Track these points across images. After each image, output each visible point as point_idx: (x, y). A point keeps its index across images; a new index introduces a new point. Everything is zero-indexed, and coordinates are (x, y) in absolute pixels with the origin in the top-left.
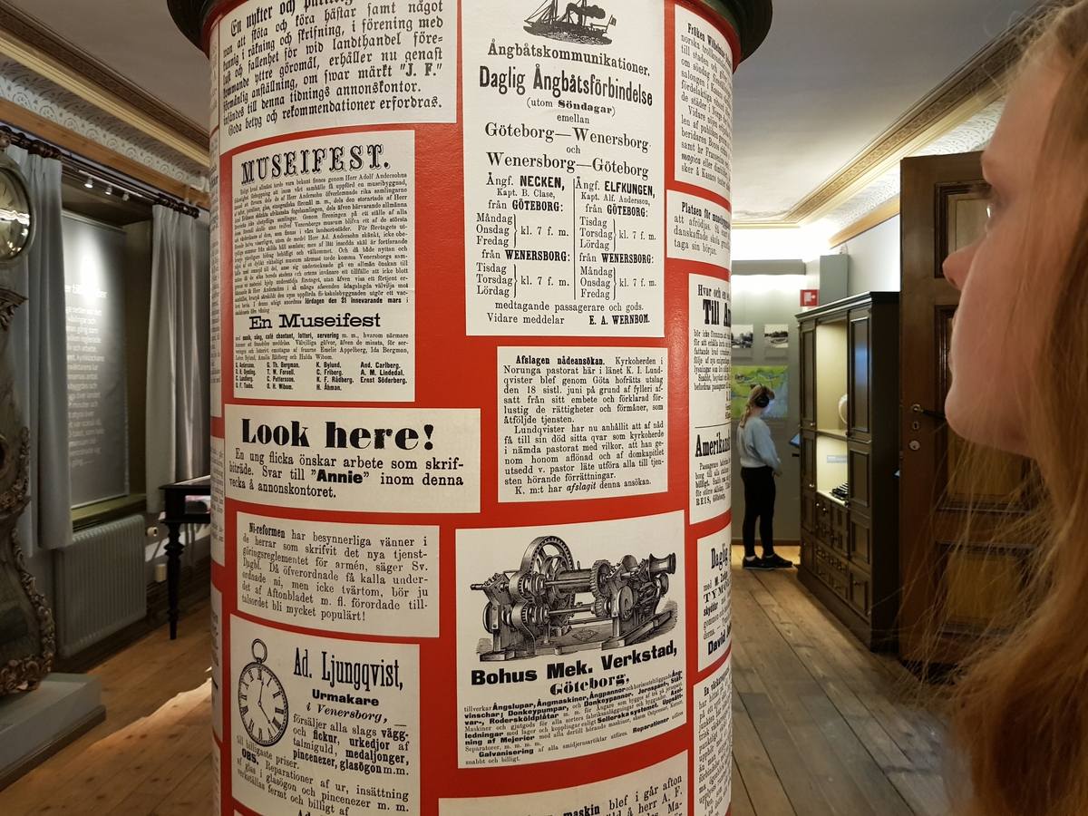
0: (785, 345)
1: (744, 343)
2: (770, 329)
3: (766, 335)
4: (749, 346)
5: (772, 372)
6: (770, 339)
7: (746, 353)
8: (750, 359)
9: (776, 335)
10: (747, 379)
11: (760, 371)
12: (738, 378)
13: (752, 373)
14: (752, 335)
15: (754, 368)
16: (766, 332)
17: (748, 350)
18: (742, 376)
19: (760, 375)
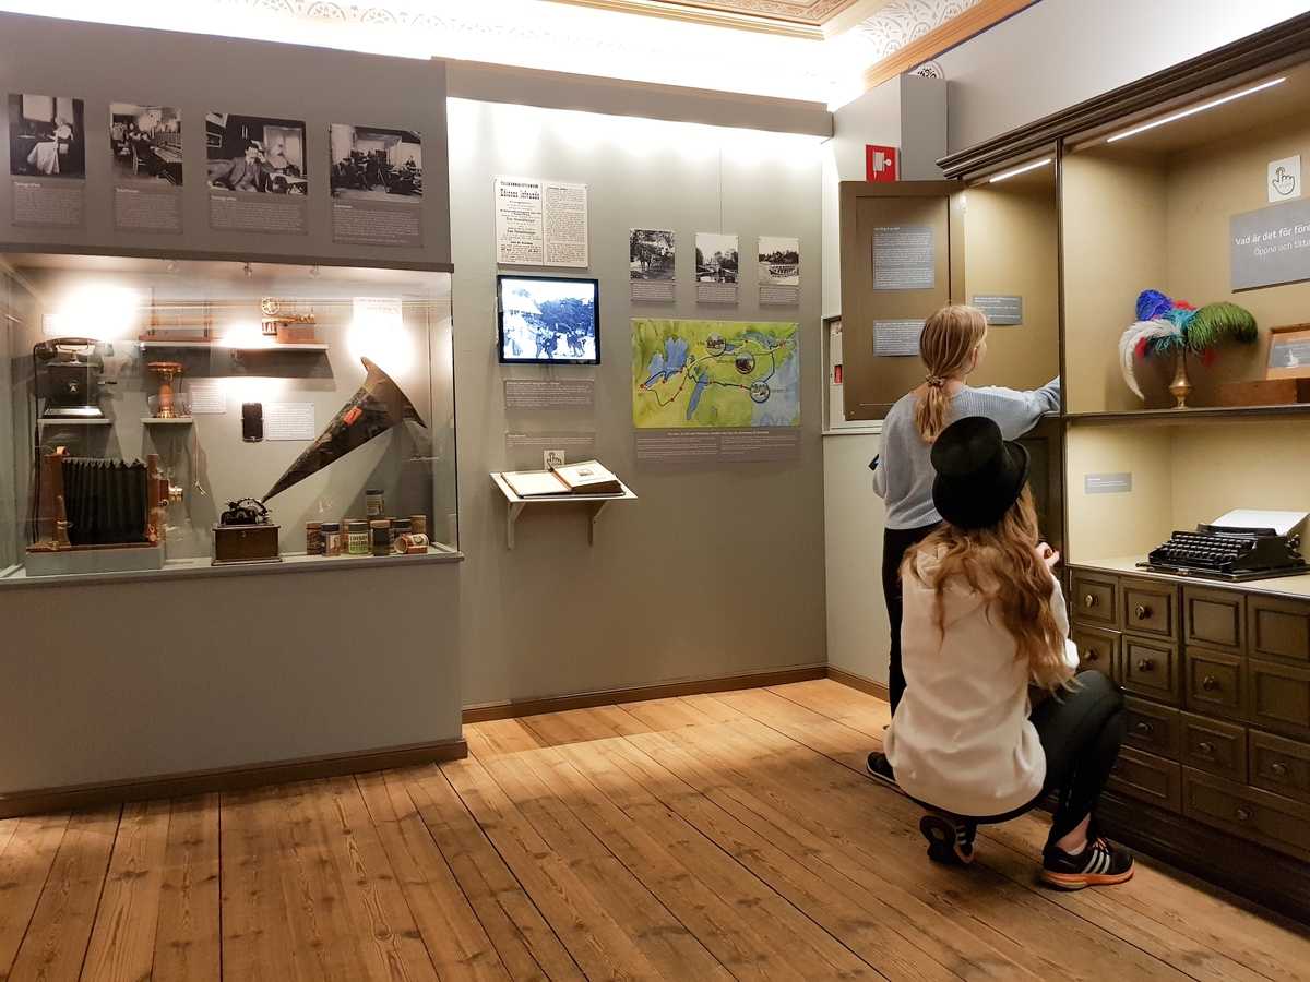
0: (793, 280)
1: (721, 273)
2: (769, 246)
3: (762, 258)
4: (731, 280)
5: (773, 335)
6: (767, 266)
7: (724, 292)
8: (734, 305)
9: (778, 258)
10: (729, 347)
11: (750, 332)
12: (711, 344)
13: (738, 335)
14: (735, 255)
15: (742, 326)
16: (761, 253)
17: (730, 287)
18: (720, 342)
19: (752, 340)
